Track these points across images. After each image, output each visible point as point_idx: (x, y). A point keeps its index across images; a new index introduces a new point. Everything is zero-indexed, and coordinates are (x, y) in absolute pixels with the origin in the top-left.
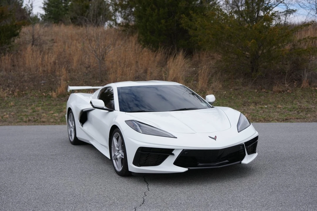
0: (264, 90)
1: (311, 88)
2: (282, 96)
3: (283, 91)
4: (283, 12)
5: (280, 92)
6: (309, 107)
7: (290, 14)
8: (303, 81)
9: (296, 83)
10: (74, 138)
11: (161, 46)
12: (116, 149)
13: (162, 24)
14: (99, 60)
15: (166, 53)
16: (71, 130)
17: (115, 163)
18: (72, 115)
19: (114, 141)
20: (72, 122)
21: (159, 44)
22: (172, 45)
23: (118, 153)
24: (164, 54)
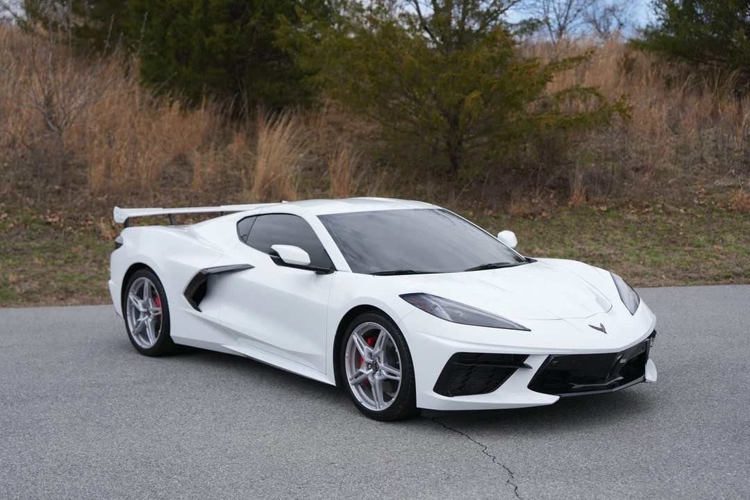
0: (490, 212)
1: (590, 207)
2: (533, 227)
3: (532, 214)
4: (517, 25)
5: (525, 216)
6: (604, 253)
8: (573, 190)
9: (555, 196)
10: (156, 340)
11: (208, 94)
12: (367, 359)
13: (214, 34)
14: (59, 127)
15: (222, 112)
16: (141, 319)
17: (358, 394)
18: (147, 282)
19: (353, 342)
20: (148, 301)
21: (204, 89)
22: (235, 93)
23: (371, 370)
24: (216, 114)
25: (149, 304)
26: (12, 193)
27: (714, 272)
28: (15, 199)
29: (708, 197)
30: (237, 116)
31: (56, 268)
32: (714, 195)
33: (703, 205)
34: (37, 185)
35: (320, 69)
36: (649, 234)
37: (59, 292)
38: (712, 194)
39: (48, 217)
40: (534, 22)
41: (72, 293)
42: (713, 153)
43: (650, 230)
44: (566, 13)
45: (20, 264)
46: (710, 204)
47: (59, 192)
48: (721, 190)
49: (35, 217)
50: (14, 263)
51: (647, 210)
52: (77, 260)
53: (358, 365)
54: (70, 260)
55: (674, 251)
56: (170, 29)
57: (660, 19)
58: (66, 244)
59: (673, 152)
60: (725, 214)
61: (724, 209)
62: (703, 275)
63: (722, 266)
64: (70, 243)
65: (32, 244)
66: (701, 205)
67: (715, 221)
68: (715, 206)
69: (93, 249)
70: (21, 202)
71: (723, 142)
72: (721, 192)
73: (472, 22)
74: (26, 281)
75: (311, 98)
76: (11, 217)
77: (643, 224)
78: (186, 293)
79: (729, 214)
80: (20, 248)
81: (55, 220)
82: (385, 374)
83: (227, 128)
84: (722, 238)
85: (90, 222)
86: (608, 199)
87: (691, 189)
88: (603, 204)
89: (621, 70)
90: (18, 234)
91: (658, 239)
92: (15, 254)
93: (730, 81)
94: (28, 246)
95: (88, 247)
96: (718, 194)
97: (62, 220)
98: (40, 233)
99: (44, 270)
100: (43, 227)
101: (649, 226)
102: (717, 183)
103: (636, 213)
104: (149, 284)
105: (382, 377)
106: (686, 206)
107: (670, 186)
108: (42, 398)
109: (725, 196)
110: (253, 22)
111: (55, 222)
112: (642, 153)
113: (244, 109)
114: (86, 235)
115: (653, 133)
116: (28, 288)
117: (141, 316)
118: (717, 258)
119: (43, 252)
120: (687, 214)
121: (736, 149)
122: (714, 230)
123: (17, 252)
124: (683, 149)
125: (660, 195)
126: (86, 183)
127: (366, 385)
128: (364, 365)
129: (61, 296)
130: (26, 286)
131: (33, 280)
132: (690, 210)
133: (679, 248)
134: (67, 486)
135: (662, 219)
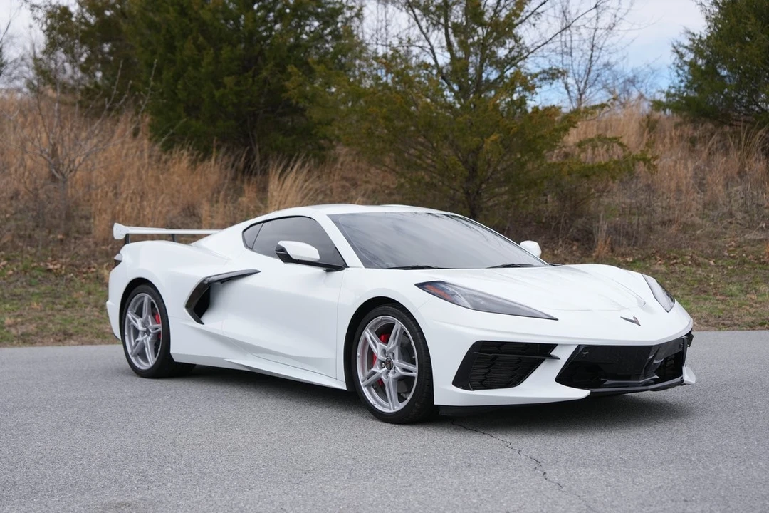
1: (616, 258)
7: (553, 79)
8: (598, 241)
9: (578, 247)
10: (155, 359)
11: (218, 148)
12: (380, 356)
13: (225, 87)
14: (63, 175)
15: (233, 166)
16: (140, 339)
17: (370, 396)
18: (147, 298)
19: (366, 340)
20: (147, 318)
21: (214, 142)
22: (246, 147)
23: (385, 368)
24: (226, 169)
25: (148, 322)
26: (12, 241)
27: (748, 319)
28: (16, 248)
29: (739, 249)
30: (248, 170)
31: (55, 313)
32: (745, 248)
33: (734, 258)
34: (39, 234)
35: (333, 120)
36: (678, 284)
37: (57, 335)
38: (742, 247)
39: (48, 264)
40: (554, 71)
41: (71, 335)
42: (743, 209)
43: (679, 281)
44: (585, 78)
45: (18, 308)
46: (742, 256)
47: (61, 240)
48: (752, 244)
49: (35, 264)
50: (11, 308)
51: (675, 261)
52: (77, 305)
53: (371, 365)
54: (70, 305)
55: (706, 299)
56: (180, 82)
57: (682, 81)
58: (67, 289)
59: (700, 207)
60: (758, 266)
61: (756, 261)
62: (736, 322)
63: (757, 314)
64: (71, 289)
65: (31, 290)
66: (731, 257)
67: (748, 273)
68: (747, 259)
69: (94, 295)
70: (22, 251)
71: (752, 199)
72: (753, 246)
73: (489, 69)
74: (22, 324)
75: (325, 153)
76: (11, 265)
77: (671, 275)
78: (188, 306)
79: (761, 266)
80: (19, 293)
81: (56, 267)
82: (399, 370)
83: (238, 182)
84: (755, 288)
85: (93, 270)
86: (634, 251)
87: (720, 242)
88: (629, 255)
89: (644, 130)
90: (17, 281)
91: (688, 288)
92: (13, 299)
93: (757, 140)
94: (26, 292)
95: (89, 293)
96: (749, 247)
97: (64, 268)
98: (40, 280)
99: (42, 314)
100: (43, 274)
101: (677, 276)
102: (748, 236)
103: (664, 264)
104: (149, 299)
105: (397, 375)
106: (716, 257)
107: (698, 239)
108: (29, 408)
109: (755, 249)
110: (265, 73)
111: (57, 269)
112: (669, 208)
113: (256, 163)
114: (88, 281)
115: (679, 190)
116: (25, 330)
117: (140, 335)
118: (751, 306)
119: (42, 297)
120: (718, 266)
121: (765, 206)
122: (746, 280)
123: (14, 298)
124: (711, 204)
125: (688, 247)
126: (90, 233)
127: (379, 386)
128: (377, 364)
129: (58, 338)
130: (22, 329)
131: (31, 323)
132: (720, 262)
133: (711, 297)
134: (49, 472)
135: (690, 270)
